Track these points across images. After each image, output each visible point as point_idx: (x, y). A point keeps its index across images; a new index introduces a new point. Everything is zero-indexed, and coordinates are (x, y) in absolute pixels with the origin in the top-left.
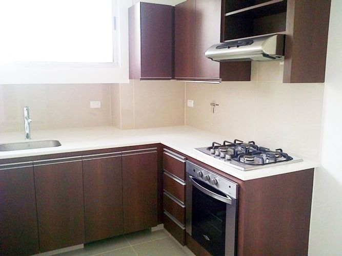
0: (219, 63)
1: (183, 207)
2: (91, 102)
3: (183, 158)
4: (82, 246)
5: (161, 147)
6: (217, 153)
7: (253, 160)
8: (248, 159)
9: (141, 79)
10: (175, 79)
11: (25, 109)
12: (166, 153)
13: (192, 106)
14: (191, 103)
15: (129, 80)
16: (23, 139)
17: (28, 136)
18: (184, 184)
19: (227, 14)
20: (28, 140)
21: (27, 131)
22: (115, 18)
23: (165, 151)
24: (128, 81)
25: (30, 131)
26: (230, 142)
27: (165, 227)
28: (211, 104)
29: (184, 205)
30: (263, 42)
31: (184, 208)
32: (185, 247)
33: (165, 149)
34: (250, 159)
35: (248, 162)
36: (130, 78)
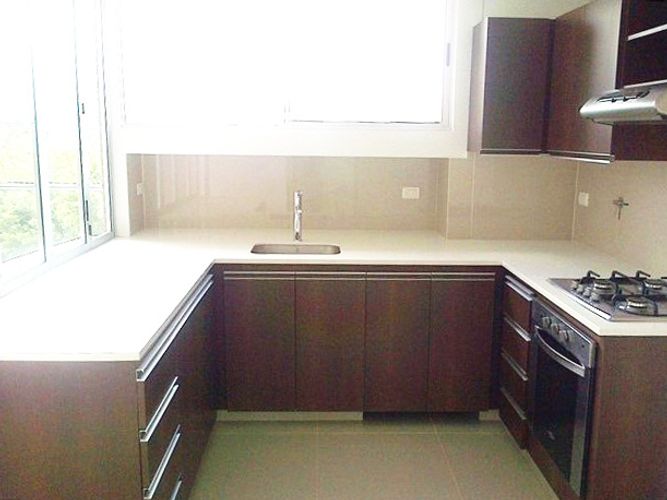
0: (611, 127)
1: (525, 379)
2: (404, 190)
3: (530, 292)
4: (359, 416)
5: (501, 272)
6: (580, 289)
7: (646, 307)
8: (634, 305)
9: (482, 152)
10: (546, 153)
11: (296, 194)
12: (509, 284)
13: (586, 204)
14: (584, 199)
15: (466, 152)
16: (290, 240)
17: (297, 237)
18: (528, 339)
19: (631, 38)
20: (297, 242)
21: (297, 230)
22: (449, 45)
23: (507, 280)
24: (465, 155)
25: (301, 229)
26: (623, 273)
27: (501, 414)
28: (615, 203)
29: (526, 376)
30: (661, 92)
31: (526, 382)
32: (525, 451)
33: (508, 277)
34: (638, 305)
35: (632, 310)
36: (468, 150)
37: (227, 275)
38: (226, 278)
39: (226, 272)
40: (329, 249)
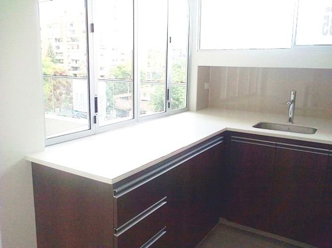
16: (285, 122)
17: (290, 120)
20: (290, 124)
21: (291, 116)
37: (233, 138)
38: (232, 140)
39: (233, 137)
40: (311, 130)
